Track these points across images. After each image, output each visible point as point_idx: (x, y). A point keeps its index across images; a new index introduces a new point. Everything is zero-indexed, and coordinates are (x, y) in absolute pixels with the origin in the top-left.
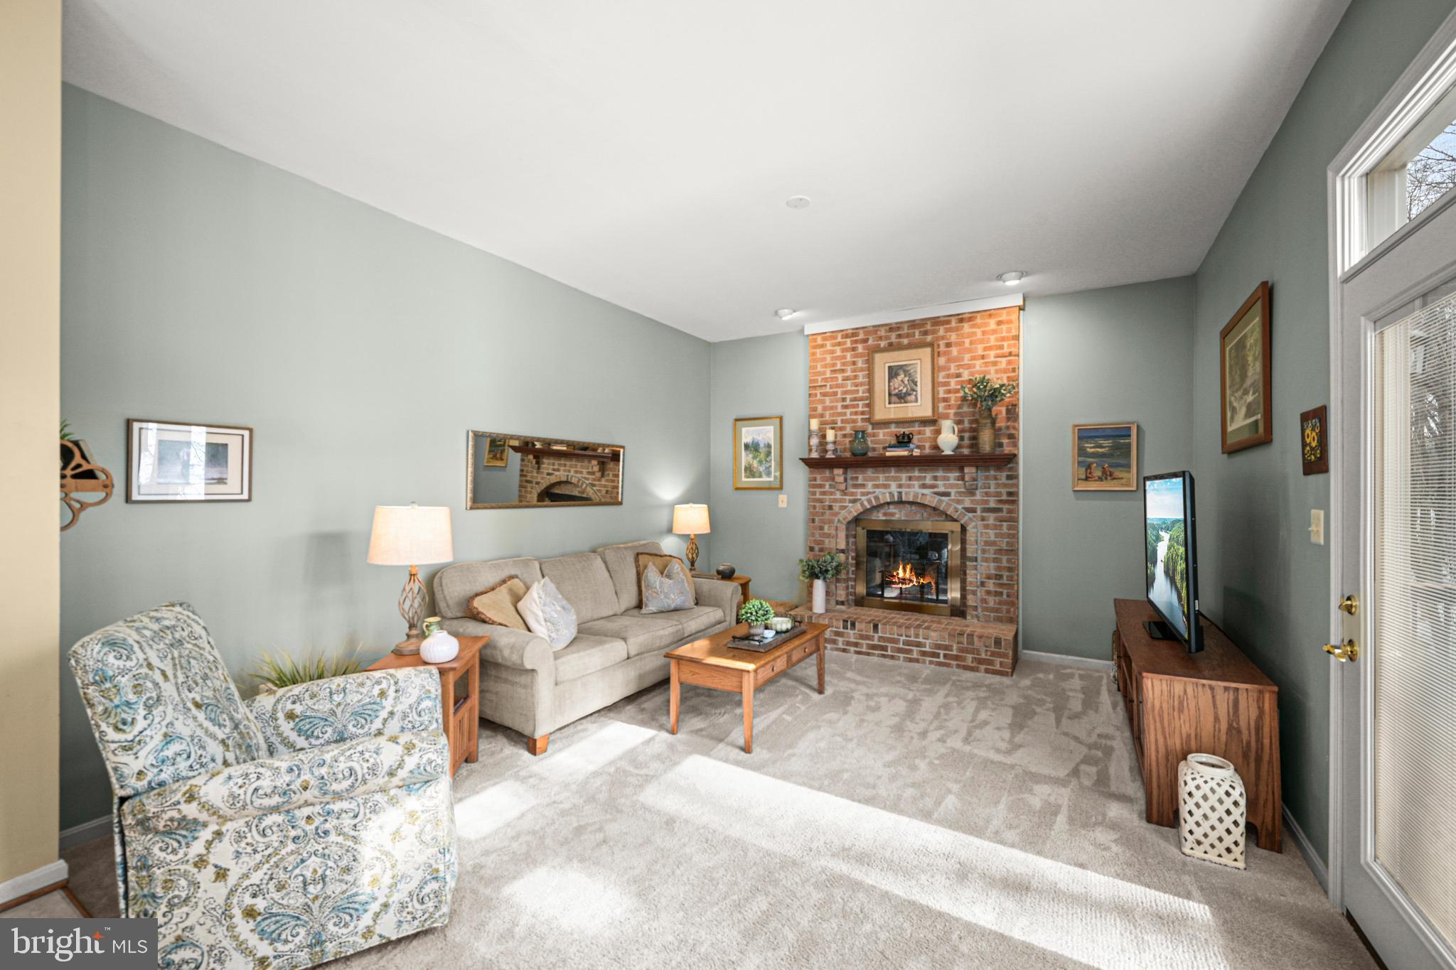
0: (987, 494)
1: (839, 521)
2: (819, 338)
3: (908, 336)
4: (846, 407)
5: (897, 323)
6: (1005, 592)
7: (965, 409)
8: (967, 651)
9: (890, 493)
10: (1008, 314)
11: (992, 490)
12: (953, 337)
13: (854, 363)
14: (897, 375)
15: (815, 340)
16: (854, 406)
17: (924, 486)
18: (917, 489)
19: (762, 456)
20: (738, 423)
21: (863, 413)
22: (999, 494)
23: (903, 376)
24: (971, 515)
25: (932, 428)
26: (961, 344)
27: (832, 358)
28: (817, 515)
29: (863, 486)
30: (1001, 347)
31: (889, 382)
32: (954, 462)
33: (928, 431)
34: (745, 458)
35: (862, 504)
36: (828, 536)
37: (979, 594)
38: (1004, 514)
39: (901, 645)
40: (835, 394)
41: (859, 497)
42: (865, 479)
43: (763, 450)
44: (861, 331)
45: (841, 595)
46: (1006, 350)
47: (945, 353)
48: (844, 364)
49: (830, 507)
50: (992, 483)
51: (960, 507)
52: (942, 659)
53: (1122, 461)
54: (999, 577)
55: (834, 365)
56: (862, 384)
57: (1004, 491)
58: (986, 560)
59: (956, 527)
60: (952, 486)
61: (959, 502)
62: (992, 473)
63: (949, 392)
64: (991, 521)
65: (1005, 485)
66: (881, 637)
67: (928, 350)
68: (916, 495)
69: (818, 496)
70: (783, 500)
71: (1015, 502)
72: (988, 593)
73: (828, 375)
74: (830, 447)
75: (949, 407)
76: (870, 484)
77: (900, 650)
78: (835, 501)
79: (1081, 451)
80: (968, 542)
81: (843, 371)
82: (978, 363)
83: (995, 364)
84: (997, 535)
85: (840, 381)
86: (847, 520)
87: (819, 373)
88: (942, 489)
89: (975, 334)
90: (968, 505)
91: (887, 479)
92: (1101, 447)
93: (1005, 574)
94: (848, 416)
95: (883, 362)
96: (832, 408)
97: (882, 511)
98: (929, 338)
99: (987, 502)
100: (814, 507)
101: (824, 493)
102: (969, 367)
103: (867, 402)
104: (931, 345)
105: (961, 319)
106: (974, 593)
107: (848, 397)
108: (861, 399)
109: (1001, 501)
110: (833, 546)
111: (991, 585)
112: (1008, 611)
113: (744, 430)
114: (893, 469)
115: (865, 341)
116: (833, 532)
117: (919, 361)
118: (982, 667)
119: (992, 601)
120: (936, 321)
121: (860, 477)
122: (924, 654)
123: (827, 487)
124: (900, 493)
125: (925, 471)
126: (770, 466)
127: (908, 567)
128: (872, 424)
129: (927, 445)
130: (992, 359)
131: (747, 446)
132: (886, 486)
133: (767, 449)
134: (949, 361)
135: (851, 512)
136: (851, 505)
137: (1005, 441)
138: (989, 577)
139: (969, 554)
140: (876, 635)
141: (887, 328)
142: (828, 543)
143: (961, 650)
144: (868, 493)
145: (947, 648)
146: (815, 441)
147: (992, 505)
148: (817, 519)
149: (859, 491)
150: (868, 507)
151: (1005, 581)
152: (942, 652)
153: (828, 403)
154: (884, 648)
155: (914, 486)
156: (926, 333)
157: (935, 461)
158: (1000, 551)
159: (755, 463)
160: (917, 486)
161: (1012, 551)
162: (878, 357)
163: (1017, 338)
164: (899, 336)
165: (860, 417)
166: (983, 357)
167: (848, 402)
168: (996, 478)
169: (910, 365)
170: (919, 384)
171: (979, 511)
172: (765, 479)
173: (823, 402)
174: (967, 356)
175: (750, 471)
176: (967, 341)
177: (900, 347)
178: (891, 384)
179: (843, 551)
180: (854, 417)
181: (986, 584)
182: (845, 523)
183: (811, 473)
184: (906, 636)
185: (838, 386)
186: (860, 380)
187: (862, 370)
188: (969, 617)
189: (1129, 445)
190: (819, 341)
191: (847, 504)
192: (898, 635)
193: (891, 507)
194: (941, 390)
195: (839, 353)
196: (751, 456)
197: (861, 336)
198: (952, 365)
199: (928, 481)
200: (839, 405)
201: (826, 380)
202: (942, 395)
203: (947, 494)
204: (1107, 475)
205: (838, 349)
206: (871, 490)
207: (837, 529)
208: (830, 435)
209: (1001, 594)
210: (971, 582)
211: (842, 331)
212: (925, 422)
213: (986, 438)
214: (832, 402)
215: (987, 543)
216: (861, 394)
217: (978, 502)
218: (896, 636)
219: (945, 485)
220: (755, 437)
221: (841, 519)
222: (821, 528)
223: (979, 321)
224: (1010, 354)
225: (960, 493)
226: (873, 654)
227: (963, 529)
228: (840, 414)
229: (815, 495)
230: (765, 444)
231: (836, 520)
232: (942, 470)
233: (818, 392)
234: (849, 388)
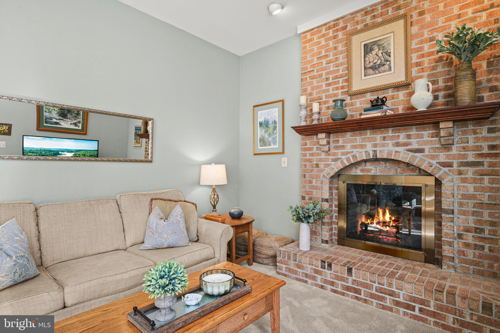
0: (465, 149)
1: (324, 176)
2: (308, 34)
3: (381, 15)
4: (329, 85)
7: (440, 69)
8: (447, 310)
9: (366, 152)
11: (471, 144)
12: (426, 5)
13: (335, 48)
14: (371, 50)
15: (306, 37)
16: (335, 83)
17: (398, 144)
18: (391, 148)
19: (271, 130)
20: (256, 108)
21: (342, 88)
23: (377, 50)
24: (446, 169)
25: (405, 92)
26: (434, 9)
27: (318, 48)
28: (307, 172)
29: (343, 147)
31: (365, 57)
32: (430, 120)
33: (401, 94)
34: (260, 132)
35: (342, 162)
36: (316, 188)
37: (456, 246)
39: (374, 292)
40: (321, 76)
41: (339, 156)
42: (345, 142)
43: (271, 126)
44: (341, 21)
45: (325, 235)
47: (418, 22)
48: (327, 51)
49: (317, 166)
51: (434, 162)
52: (417, 313)
54: (479, 231)
55: (320, 53)
56: (342, 64)
58: (464, 213)
59: (431, 181)
60: (426, 143)
61: (433, 157)
63: (422, 56)
64: (470, 176)
66: (355, 281)
67: (401, 22)
68: (390, 153)
69: (308, 157)
70: (284, 161)
72: (467, 245)
73: (315, 62)
74: (316, 117)
75: (422, 70)
76: (349, 145)
77: (373, 296)
78: (321, 160)
80: (443, 195)
81: (327, 56)
82: (454, 22)
83: (474, 19)
84: (476, 189)
85: (324, 65)
86: (330, 176)
87: (309, 62)
88: (415, 146)
90: (443, 159)
91: (364, 140)
94: (331, 92)
95: (359, 42)
96: (318, 87)
97: (360, 168)
98: (402, 12)
99: (465, 156)
100: (305, 166)
101: (312, 155)
102: (444, 28)
103: (346, 78)
104: (406, 16)
106: (451, 244)
107: (331, 76)
108: (341, 77)
109: (481, 155)
110: (319, 195)
111: (470, 238)
113: (259, 112)
114: (368, 132)
115: (345, 28)
116: (320, 185)
117: (393, 34)
119: (471, 253)
121: (341, 140)
122: (397, 304)
123: (315, 149)
124: (375, 151)
125: (399, 131)
126: (276, 137)
128: (350, 95)
131: (261, 124)
132: (362, 146)
133: (274, 125)
134: (422, 28)
135: (333, 169)
136: (333, 163)
138: (468, 230)
139: (444, 206)
140: (350, 278)
141: (363, 12)
142: (316, 194)
143: (440, 308)
144: (347, 153)
145: (422, 302)
146: (302, 113)
148: (307, 175)
149: (340, 151)
152: (417, 306)
153: (315, 84)
154: (357, 291)
155: (388, 145)
157: (405, 117)
159: (266, 136)
160: (390, 145)
162: (355, 39)
164: (374, 17)
165: (340, 91)
167: (331, 81)
169: (384, 39)
170: (392, 54)
171: (455, 165)
172: (273, 146)
173: (311, 83)
174: (441, 20)
175: (263, 142)
176: (441, 5)
177: (374, 26)
178: (367, 59)
179: (327, 200)
180: (336, 92)
181: (465, 237)
182: (328, 177)
183: (303, 139)
184: (379, 284)
185: (322, 69)
186: (341, 60)
187: (342, 52)
188: (444, 267)
190: (309, 37)
191: (330, 163)
192: (371, 281)
193: (368, 164)
194: (414, 56)
195: (323, 43)
196: (263, 131)
197: (341, 25)
198: (426, 32)
199: (402, 140)
200: (324, 84)
201: (313, 66)
202: (414, 60)
203: (421, 151)
205: (322, 40)
206: (350, 150)
208: (316, 107)
210: (447, 234)
211: (326, 24)
212: (398, 87)
213: (465, 93)
214: (318, 82)
215: (464, 196)
216: (341, 72)
217: (454, 157)
218: (369, 282)
219: (418, 142)
220: (266, 117)
221: (325, 174)
222: (311, 182)
225: (435, 149)
226: (348, 295)
227: (438, 183)
228: (324, 91)
229: (306, 156)
230: (272, 121)
231: (322, 176)
232: (417, 129)
233: (308, 77)
234: (332, 69)
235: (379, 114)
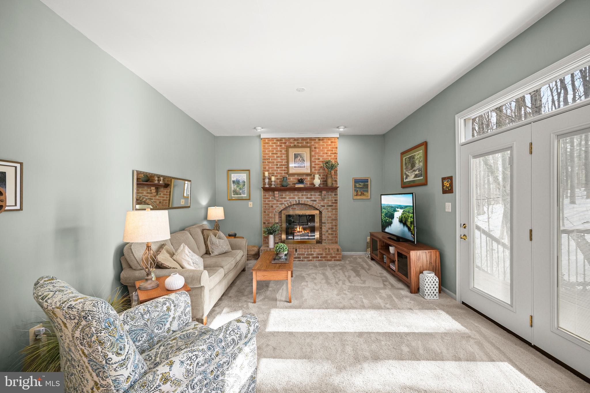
0: (328, 200)
1: (276, 212)
2: (267, 140)
3: (301, 143)
4: (278, 168)
5: (297, 138)
6: (334, 233)
7: (321, 171)
8: (328, 254)
9: (295, 201)
10: (334, 140)
11: (330, 199)
12: (317, 146)
13: (281, 151)
14: (297, 157)
15: (265, 141)
16: (281, 168)
17: (307, 198)
18: (305, 199)
19: (241, 186)
20: (229, 172)
21: (284, 170)
22: (332, 200)
23: (300, 158)
24: (323, 208)
25: (310, 177)
26: (319, 148)
27: (272, 148)
28: (266, 210)
29: (285, 198)
30: (332, 151)
31: (294, 160)
32: (319, 190)
33: (309, 178)
34: (233, 187)
35: (285, 205)
36: (271, 218)
37: (326, 235)
38: (334, 207)
39: (306, 256)
40: (273, 162)
41: (283, 202)
43: (241, 184)
44: (283, 139)
45: (277, 240)
46: (334, 152)
47: (314, 151)
48: (277, 151)
49: (272, 207)
50: (330, 197)
51: (320, 205)
52: (320, 259)
53: (366, 190)
54: (332, 228)
55: (273, 151)
56: (284, 159)
57: (334, 199)
58: (328, 223)
59: (318, 212)
60: (317, 198)
61: (319, 203)
62: (330, 193)
63: (316, 164)
64: (330, 210)
65: (334, 197)
66: (298, 254)
67: (309, 149)
68: (305, 201)
69: (267, 202)
70: (251, 204)
71: (337, 203)
72: (329, 234)
73: (270, 155)
74: (273, 183)
75: (316, 170)
76: (288, 197)
77: (305, 258)
78: (274, 204)
79: (355, 186)
80: (323, 217)
81: (276, 154)
82: (325, 155)
83: (330, 156)
84: (331, 214)
85: (275, 158)
86: (279, 211)
87: (267, 154)
88: (313, 199)
89: (324, 145)
90: (322, 204)
91: (294, 195)
92: (361, 185)
93: (334, 227)
94: (279, 171)
95: (292, 152)
96: (272, 168)
97: (291, 207)
98: (309, 145)
99: (328, 203)
100: (265, 207)
101: (269, 201)
102: (322, 156)
103: (286, 166)
104: (310, 147)
105: (320, 139)
106: (325, 235)
107: (279, 164)
108: (284, 165)
109: (332, 203)
110: (273, 221)
111: (330, 231)
112: (335, 240)
113: (232, 175)
114: (296, 192)
115: (285, 143)
116: (273, 216)
117: (305, 153)
118: (333, 259)
119: (330, 237)
120: (311, 139)
121: (284, 195)
122: (314, 257)
123: (271, 198)
124: (299, 200)
125: (308, 192)
126: (245, 190)
127: (301, 227)
128: (288, 175)
129: (308, 183)
130: (330, 154)
131: (234, 182)
132: (294, 198)
133: (243, 183)
134: (315, 153)
135: (281, 208)
136: (280, 205)
137: (334, 182)
138: (329, 229)
139: (323, 221)
140: (296, 253)
141: (294, 139)
142: (271, 221)
143: (326, 254)
144: (287, 201)
145: (321, 254)
146: (267, 181)
147: (330, 204)
148: (266, 211)
149: (283, 200)
150: (287, 206)
151: (334, 230)
152: (320, 256)
153: (270, 166)
154: (299, 258)
155: (304, 198)
156: (307, 143)
157: (312, 188)
158: (333, 220)
159: (238, 189)
160: (305, 198)
161: (336, 220)
162: (291, 150)
163: (337, 148)
164: (298, 143)
165: (284, 172)
166: (327, 153)
167: (279, 166)
168: (331, 195)
169: (302, 154)
170: (305, 161)
171: (326, 206)
172: (242, 195)
173: (268, 165)
174: (322, 153)
175: (235, 192)
176: (321, 147)
177: (298, 147)
178: (295, 160)
179: (277, 223)
180: (281, 172)
181: (328, 231)
182: (278, 212)
183: (264, 193)
184: (307, 252)
185: (274, 159)
186: (284, 158)
187: (284, 154)
188: (323, 243)
189: (368, 184)
190: (267, 141)
191: (279, 205)
192: (304, 252)
193: (294, 206)
194: (313, 163)
195: (275, 147)
196: (236, 186)
197: (284, 141)
198: (317, 155)
199: (309, 196)
200: (275, 167)
201: (269, 156)
202: (313, 165)
203: (315, 201)
204: (362, 194)
205: (274, 145)
206: (288, 200)
207: (275, 215)
208: (273, 179)
209: (333, 234)
210: (324, 231)
211: (276, 138)
212: (307, 175)
213: (329, 181)
214: (272, 165)
215: (329, 217)
216: (284, 163)
217: (325, 203)
218: (304, 253)
219: (314, 197)
220: (238, 178)
221: (276, 211)
222: (268, 215)
223: (325, 141)
224: (335, 153)
225: (320, 200)
226: (295, 261)
227: (321, 213)
228: (276, 170)
229: (266, 202)
230: (242, 181)
231: (275, 211)
232: (314, 192)
233: (266, 161)
234: (279, 161)
235: (303, 186)
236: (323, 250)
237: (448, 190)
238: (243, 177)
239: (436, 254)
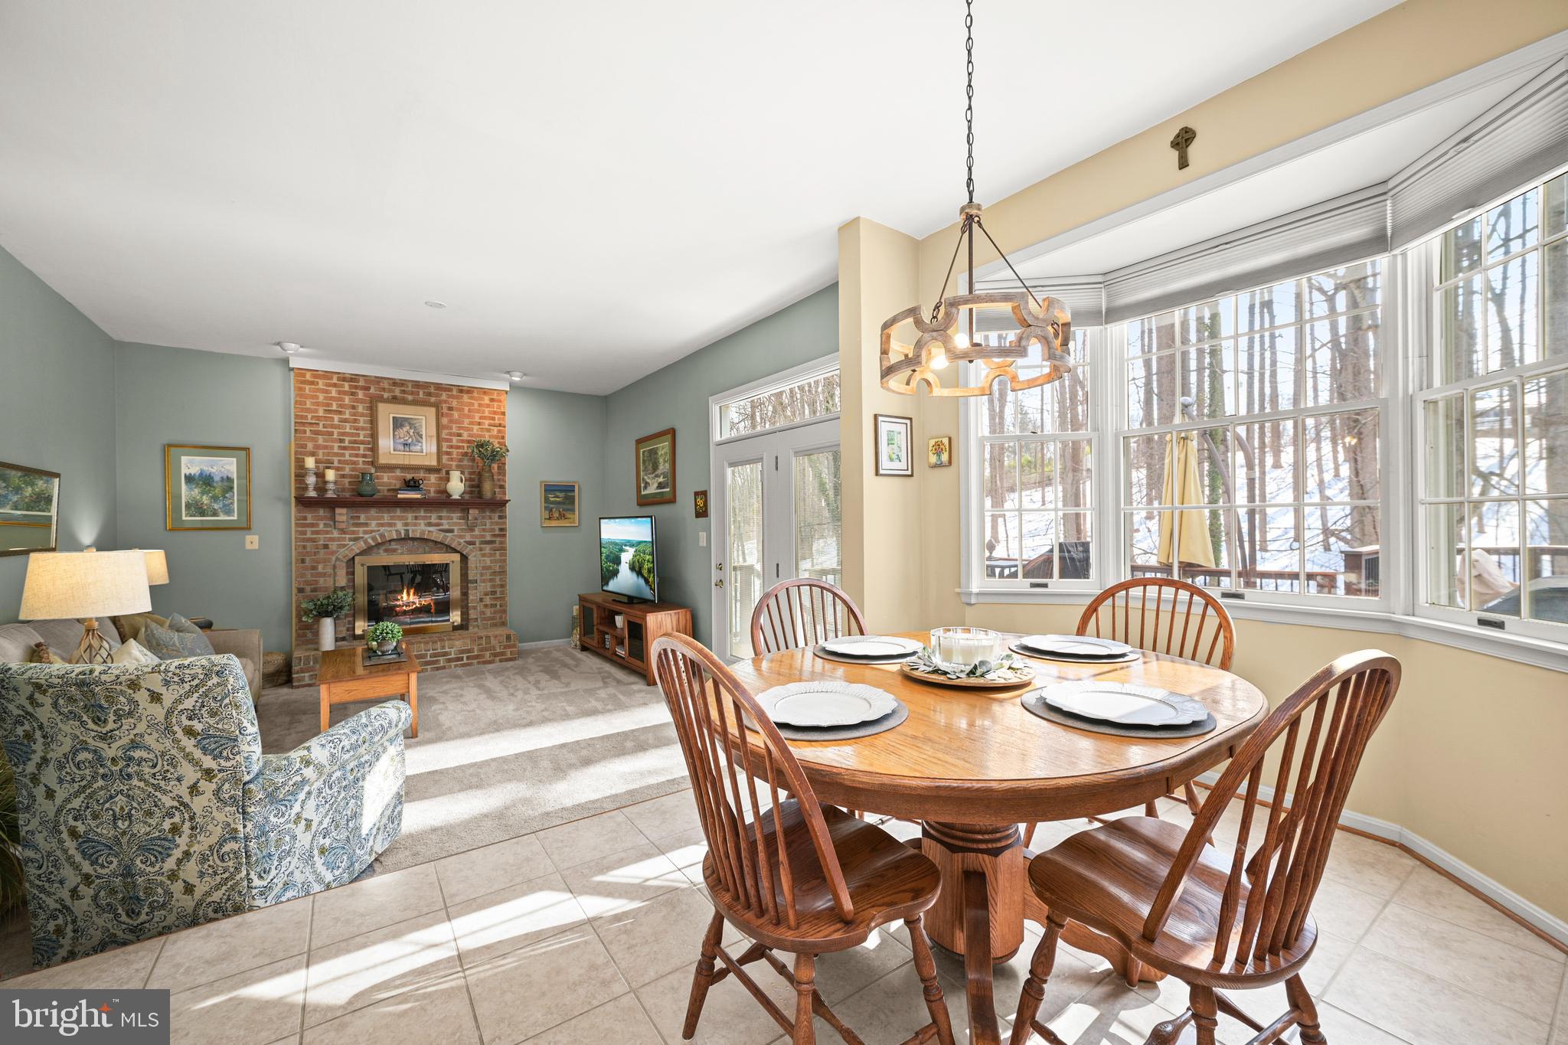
0: (484, 530)
1: (337, 559)
2: (309, 374)
3: (412, 393)
4: (345, 448)
5: (401, 380)
6: (498, 603)
7: (465, 463)
8: (486, 650)
9: (397, 531)
10: (498, 395)
11: (488, 527)
12: (454, 403)
13: (354, 407)
14: (402, 426)
15: (303, 375)
16: (353, 448)
17: (430, 524)
18: (423, 527)
19: (218, 491)
20: (172, 449)
21: (364, 456)
22: (492, 530)
23: (408, 427)
24: (471, 547)
25: (436, 476)
26: (460, 410)
27: (325, 398)
28: (305, 557)
29: (366, 525)
30: (493, 419)
31: (393, 432)
32: (461, 506)
33: (433, 478)
34: (186, 492)
35: (366, 542)
36: (324, 575)
37: (478, 610)
38: (497, 545)
39: (429, 659)
41: (361, 535)
42: (367, 518)
43: (219, 485)
44: (361, 379)
46: (497, 422)
47: (447, 415)
48: (340, 406)
49: (326, 546)
50: (488, 522)
51: (462, 541)
52: (465, 661)
53: (569, 507)
54: (494, 593)
55: (328, 405)
56: (363, 429)
57: (497, 527)
58: (484, 581)
59: (458, 557)
60: (455, 524)
61: (461, 537)
62: (488, 514)
63: (451, 447)
64: (487, 551)
65: (497, 524)
67: (433, 410)
68: (423, 532)
69: (309, 535)
70: (252, 541)
71: (504, 536)
72: (486, 606)
73: (321, 413)
74: (331, 486)
75: (452, 459)
76: (374, 523)
78: (332, 539)
79: (547, 500)
80: (469, 568)
81: (340, 412)
82: (476, 427)
83: (489, 430)
84: (491, 562)
85: (336, 422)
86: (347, 558)
87: (308, 410)
88: (446, 527)
89: (473, 404)
90: (468, 539)
91: (392, 518)
92: (558, 497)
93: (498, 590)
94: (347, 457)
95: (387, 413)
96: (326, 447)
97: (384, 547)
98: (433, 399)
99: (484, 536)
100: (304, 547)
101: (317, 533)
102: (468, 429)
103: (370, 446)
104: (437, 406)
105: (461, 390)
106: (475, 608)
107: (347, 439)
108: (362, 442)
109: (495, 536)
110: (329, 583)
111: (488, 600)
112: (501, 618)
113: (184, 459)
114: (398, 510)
115: (367, 389)
116: (330, 570)
117: (425, 419)
118: (497, 659)
119: (488, 612)
120: (439, 387)
121: (363, 516)
122: (449, 661)
123: (322, 526)
124: (407, 531)
125: (431, 512)
126: (232, 503)
127: (412, 592)
128: (376, 468)
129: (432, 490)
130: (487, 427)
131: (189, 479)
132: (390, 525)
133: (225, 484)
134: (451, 421)
135: (352, 550)
136: (351, 543)
137: (497, 490)
138: (486, 594)
139: (470, 578)
141: (391, 382)
142: (324, 583)
143: (481, 650)
144: (372, 531)
145: (469, 651)
146: (311, 480)
147: (488, 538)
148: (308, 559)
149: (361, 529)
150: (373, 544)
151: (498, 595)
152: (465, 656)
153: (321, 442)
155: (421, 525)
156: (430, 394)
157: (443, 502)
158: (494, 573)
159: (205, 499)
160: (422, 525)
161: (503, 572)
162: (382, 407)
163: (503, 413)
164: (404, 392)
165: (361, 460)
166: (479, 424)
167: (346, 444)
168: (490, 518)
169: (415, 419)
170: (424, 437)
171: (477, 543)
172: (222, 517)
173: (314, 440)
174: (467, 421)
175: (196, 508)
176: (466, 409)
177: (404, 402)
178: (396, 433)
179: (342, 588)
180: (355, 459)
181: (484, 601)
182: (344, 560)
183: (299, 511)
185: (333, 426)
186: (361, 424)
187: (362, 415)
188: (471, 628)
189: (574, 496)
190: (308, 377)
191: (347, 543)
193: (392, 543)
194: (445, 445)
195: (334, 394)
196: (197, 490)
197: (361, 383)
198: (454, 426)
199: (434, 520)
200: (336, 445)
201: (318, 418)
202: (444, 449)
203: (451, 531)
204: (562, 516)
205: (333, 389)
206: (376, 529)
207: (334, 567)
208: (330, 475)
209: (496, 605)
210: (472, 604)
211: (339, 373)
212: (430, 470)
213: (487, 487)
214: (325, 441)
215: (484, 568)
216: (361, 438)
217: (476, 537)
218: (423, 652)
219: (448, 523)
220: (205, 468)
221: (340, 557)
222: (314, 568)
223: (475, 394)
224: (500, 425)
225: (462, 530)
227: (464, 558)
228: (337, 455)
229: (306, 534)
230: (222, 478)
231: (334, 559)
232: (447, 511)
233: (308, 429)
234: (348, 430)
235: (419, 496)
236: (473, 641)
237: (702, 513)
238: (227, 466)
239: (686, 616)
